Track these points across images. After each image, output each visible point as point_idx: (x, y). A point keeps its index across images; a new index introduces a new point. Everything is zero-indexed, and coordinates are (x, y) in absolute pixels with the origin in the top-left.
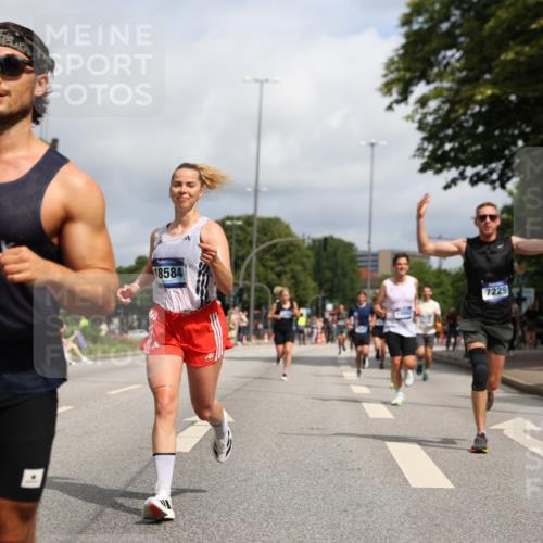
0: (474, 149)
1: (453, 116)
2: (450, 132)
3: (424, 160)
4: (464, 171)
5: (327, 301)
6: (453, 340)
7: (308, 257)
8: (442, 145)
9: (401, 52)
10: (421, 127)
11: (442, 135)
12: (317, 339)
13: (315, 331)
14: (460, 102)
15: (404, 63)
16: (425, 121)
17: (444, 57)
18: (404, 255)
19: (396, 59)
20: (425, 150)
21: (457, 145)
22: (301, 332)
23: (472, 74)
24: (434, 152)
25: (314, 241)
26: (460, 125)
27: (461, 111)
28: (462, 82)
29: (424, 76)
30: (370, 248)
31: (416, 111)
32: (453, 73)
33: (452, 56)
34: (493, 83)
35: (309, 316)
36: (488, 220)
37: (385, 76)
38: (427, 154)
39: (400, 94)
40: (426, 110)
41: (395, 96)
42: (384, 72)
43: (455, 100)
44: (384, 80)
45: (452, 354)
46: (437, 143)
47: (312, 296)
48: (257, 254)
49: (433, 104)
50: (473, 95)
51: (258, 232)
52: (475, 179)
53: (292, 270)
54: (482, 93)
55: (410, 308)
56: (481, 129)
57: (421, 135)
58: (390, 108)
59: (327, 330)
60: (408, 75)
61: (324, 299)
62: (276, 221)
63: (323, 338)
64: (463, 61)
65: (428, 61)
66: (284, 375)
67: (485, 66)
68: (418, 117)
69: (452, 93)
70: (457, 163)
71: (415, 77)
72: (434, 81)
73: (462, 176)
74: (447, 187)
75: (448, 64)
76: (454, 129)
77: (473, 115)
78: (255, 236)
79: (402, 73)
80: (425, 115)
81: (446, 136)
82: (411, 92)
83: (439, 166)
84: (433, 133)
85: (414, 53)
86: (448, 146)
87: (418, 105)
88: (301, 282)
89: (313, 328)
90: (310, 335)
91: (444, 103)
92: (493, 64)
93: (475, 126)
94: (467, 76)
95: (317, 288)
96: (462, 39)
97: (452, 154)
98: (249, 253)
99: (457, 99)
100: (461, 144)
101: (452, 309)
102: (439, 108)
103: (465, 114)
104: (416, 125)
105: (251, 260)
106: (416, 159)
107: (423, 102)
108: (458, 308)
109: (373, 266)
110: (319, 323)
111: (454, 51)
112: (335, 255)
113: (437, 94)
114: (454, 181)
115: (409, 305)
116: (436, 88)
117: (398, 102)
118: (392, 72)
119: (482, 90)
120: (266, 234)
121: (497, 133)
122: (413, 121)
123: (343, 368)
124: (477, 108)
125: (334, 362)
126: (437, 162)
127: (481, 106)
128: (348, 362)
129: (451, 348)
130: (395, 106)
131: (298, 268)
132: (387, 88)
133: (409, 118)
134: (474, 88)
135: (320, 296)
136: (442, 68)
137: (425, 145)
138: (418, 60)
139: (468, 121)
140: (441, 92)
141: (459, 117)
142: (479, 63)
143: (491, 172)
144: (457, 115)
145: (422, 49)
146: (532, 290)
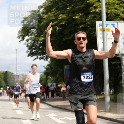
0: (40, 52)
1: (34, 44)
2: (34, 47)
3: (28, 54)
4: (38, 56)
5: (7, 86)
7: (2, 76)
8: (32, 50)
9: (22, 29)
10: (27, 46)
13: (5, 93)
14: (36, 41)
15: (23, 31)
17: (32, 31)
19: (21, 30)
20: (28, 51)
21: (36, 50)
22: (1, 93)
23: (38, 34)
24: (30, 52)
26: (36, 46)
27: (36, 43)
28: (36, 36)
29: (27, 35)
31: (26, 43)
32: (34, 34)
33: (34, 30)
34: (43, 37)
37: (18, 34)
38: (29, 52)
39: (22, 39)
40: (28, 42)
41: (21, 39)
42: (18, 33)
43: (35, 41)
44: (18, 35)
46: (31, 50)
47: (4, 85)
49: (30, 41)
50: (39, 39)
52: (40, 58)
54: (41, 39)
56: (41, 47)
57: (28, 48)
58: (20, 42)
60: (24, 34)
64: (36, 31)
65: (29, 31)
67: (41, 33)
69: (34, 39)
70: (36, 55)
71: (25, 35)
72: (30, 36)
73: (37, 58)
74: (34, 60)
75: (33, 32)
76: (35, 47)
79: (22, 34)
80: (28, 44)
81: (33, 48)
82: (25, 38)
83: (32, 55)
84: (30, 48)
85: (25, 29)
86: (34, 51)
87: (26, 41)
91: (32, 41)
92: (43, 32)
93: (40, 47)
94: (37, 35)
95: (5, 83)
97: (35, 53)
99: (35, 40)
100: (37, 50)
102: (31, 42)
103: (37, 43)
104: (26, 46)
106: (26, 53)
107: (28, 40)
110: (5, 91)
111: (34, 29)
113: (31, 39)
114: (36, 59)
116: (30, 37)
117: (22, 40)
118: (20, 33)
119: (41, 38)
121: (45, 48)
122: (25, 45)
124: (40, 42)
126: (31, 54)
130: (21, 41)
132: (19, 37)
133: (24, 44)
134: (39, 38)
136: (32, 33)
137: (28, 50)
138: (26, 31)
139: (38, 45)
140: (31, 38)
141: (36, 44)
142: (40, 32)
143: (44, 57)
144: (35, 44)
145: (27, 28)
146: (55, 84)
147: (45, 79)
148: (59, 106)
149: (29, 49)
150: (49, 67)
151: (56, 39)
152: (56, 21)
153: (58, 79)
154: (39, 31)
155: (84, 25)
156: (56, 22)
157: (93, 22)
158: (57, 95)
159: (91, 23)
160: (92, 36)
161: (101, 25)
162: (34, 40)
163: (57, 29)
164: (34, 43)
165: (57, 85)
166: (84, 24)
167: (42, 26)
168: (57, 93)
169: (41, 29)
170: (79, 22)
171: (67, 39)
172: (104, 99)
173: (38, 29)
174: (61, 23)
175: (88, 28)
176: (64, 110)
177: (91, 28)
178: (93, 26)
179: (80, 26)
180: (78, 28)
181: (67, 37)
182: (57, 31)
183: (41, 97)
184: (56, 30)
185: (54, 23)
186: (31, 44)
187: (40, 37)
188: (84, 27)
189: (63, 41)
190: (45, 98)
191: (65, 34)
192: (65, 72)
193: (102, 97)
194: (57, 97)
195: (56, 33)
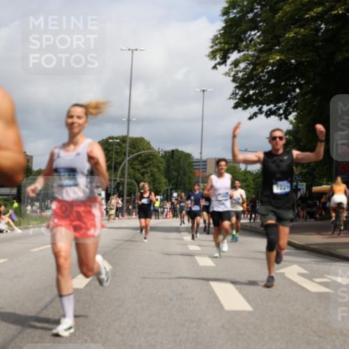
0: (268, 94)
1: (255, 73)
2: (253, 83)
3: (237, 101)
4: (261, 108)
5: (173, 191)
6: (253, 216)
7: (162, 163)
8: (248, 91)
9: (222, 32)
10: (234, 81)
11: (248, 85)
12: (166, 215)
13: (166, 210)
15: (224, 39)
16: (237, 76)
17: (250, 36)
18: (224, 160)
19: (219, 36)
20: (237, 94)
21: (257, 91)
22: (156, 211)
23: (267, 46)
24: (242, 95)
25: (165, 152)
26: (260, 79)
27: (260, 70)
28: (261, 51)
29: (237, 48)
30: (201, 157)
31: (231, 70)
32: (255, 45)
33: (255, 34)
34: (281, 52)
35: (162, 201)
36: (278, 139)
37: (212, 47)
38: (238, 97)
39: (221, 59)
40: (237, 69)
41: (218, 60)
42: (211, 44)
43: (256, 63)
44: (211, 50)
45: (253, 225)
46: (245, 90)
47: (164, 188)
48: (129, 161)
49: (242, 65)
50: (268, 60)
51: (130, 146)
52: (269, 113)
53: (151, 171)
54: (273, 59)
55: (227, 193)
56: (273, 81)
57: (235, 85)
58: (215, 67)
59: (174, 210)
60: (226, 47)
61: (171, 190)
62: (142, 140)
63: (170, 215)
64: (261, 38)
65: (240, 37)
66: (145, 238)
67: (276, 41)
68: (232, 73)
69: (254, 58)
70: (257, 103)
71: (231, 48)
72: (243, 51)
73: (261, 111)
74: (250, 118)
75: (252, 40)
76: (255, 81)
77: (267, 72)
78: (128, 149)
79: (223, 45)
80: (237, 72)
81: (251, 85)
82: (229, 58)
83: (245, 105)
84: (242, 84)
85: (230, 33)
86: (251, 92)
87: (233, 66)
88: (157, 179)
89: (164, 208)
90: (163, 213)
91: (249, 64)
92: (281, 40)
93: (269, 80)
94: (264, 47)
95: (167, 183)
96: (261, 24)
98: (123, 160)
99: (258, 62)
100: (260, 91)
101: (253, 196)
102: (245, 69)
103: (262, 72)
104: (231, 78)
105: (125, 164)
106: (231, 100)
107: (236, 64)
108: (257, 195)
109: (203, 169)
110: (168, 205)
111: (256, 31)
112: (179, 161)
113: (245, 59)
114: (255, 115)
115: (226, 191)
116: (244, 55)
117: (220, 64)
118: (216, 45)
119: (274, 56)
120: (134, 148)
121: (283, 84)
122: (229, 76)
123: (183, 233)
124: (270, 68)
125: (177, 230)
126: (244, 102)
127: (273, 67)
128: (186, 230)
129: (252, 221)
130: (218, 66)
131: (155, 170)
132: (213, 55)
133: (227, 74)
134: (268, 55)
135: (169, 188)
136: (248, 42)
137: (237, 91)
138: (233, 37)
139: (264, 77)
140: (248, 57)
141: (259, 74)
142: (272, 39)
143: (279, 109)
144: (258, 72)
145: (236, 30)
146: (305, 184)
148: (312, 246)
149: (239, 88)
150: (291, 137)
151: (317, 58)
152: (318, 7)
153: (314, 169)
154: (270, 36)
156: (320, 9)
158: (308, 217)
162: (253, 61)
163: (321, 29)
164: (253, 70)
165: (309, 188)
167: (280, 21)
168: (309, 209)
169: (276, 31)
171: (347, 55)
173: (267, 30)
174: (334, 10)
181: (347, 51)
182: (320, 34)
184: (318, 32)
185: (314, 13)
186: (245, 75)
187: (272, 54)
189: (335, 62)
191: (343, 41)
194: (308, 220)
195: (317, 42)
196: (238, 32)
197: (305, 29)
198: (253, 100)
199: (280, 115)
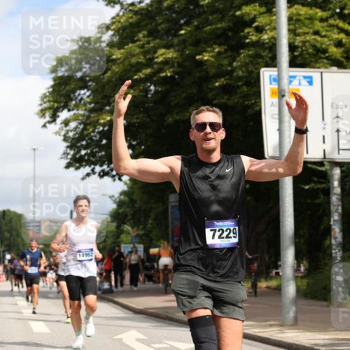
0: (100, 154)
1: (85, 133)
2: (84, 143)
3: (68, 161)
4: (94, 168)
5: (6, 252)
8: (79, 151)
9: (51, 90)
10: (66, 139)
11: (79, 145)
14: (90, 124)
15: (53, 97)
16: (68, 135)
17: (79, 95)
19: (48, 94)
20: (68, 154)
21: (89, 151)
23: (98, 106)
24: (74, 155)
26: (91, 139)
27: (91, 130)
28: (91, 111)
29: (66, 106)
31: (61, 129)
32: (85, 105)
33: (85, 94)
34: (111, 113)
37: (41, 105)
38: (69, 157)
39: (51, 117)
40: (68, 128)
41: (48, 118)
42: (40, 102)
43: (87, 123)
44: (40, 108)
46: (76, 149)
49: (73, 125)
50: (99, 120)
52: (102, 174)
54: (104, 119)
55: (92, 250)
56: (104, 142)
57: (66, 144)
58: (44, 126)
60: (56, 105)
61: (4, 251)
63: (4, 278)
64: (91, 97)
65: (69, 96)
67: (106, 101)
68: (63, 133)
69: (85, 118)
70: (89, 163)
71: (61, 107)
72: (73, 110)
73: (93, 172)
74: (83, 179)
75: (82, 99)
76: (87, 141)
77: (98, 132)
79: (52, 103)
80: (67, 132)
81: (82, 145)
82: (58, 116)
83: (77, 165)
84: (73, 144)
85: (59, 91)
86: (83, 152)
87: (63, 125)
91: (80, 124)
92: (111, 100)
93: (101, 140)
94: (94, 107)
96: (90, 83)
97: (86, 158)
99: (88, 121)
100: (92, 151)
102: (76, 128)
103: (93, 131)
104: (62, 138)
106: (63, 159)
107: (66, 123)
110: (1, 268)
111: (86, 90)
112: (10, 222)
113: (75, 118)
114: (88, 175)
115: (90, 247)
116: (75, 114)
117: (49, 122)
118: (45, 103)
119: (104, 117)
122: (60, 135)
123: (17, 298)
124: (101, 128)
127: (104, 127)
128: (21, 294)
130: (47, 125)
132: (42, 113)
133: (57, 133)
134: (99, 115)
135: (2, 250)
136: (78, 101)
137: (69, 151)
138: (62, 95)
140: (77, 116)
141: (90, 134)
142: (102, 99)
143: (112, 170)
144: (89, 132)
145: (65, 89)
146: (142, 246)
147: (113, 231)
148: (151, 311)
149: (70, 147)
150: (126, 199)
151: (148, 120)
152: (147, 69)
153: (150, 231)
154: (99, 97)
155: (228, 79)
156: (148, 71)
157: (252, 72)
158: (146, 280)
159: (247, 75)
160: (250, 112)
161: (274, 80)
162: (84, 121)
163: (150, 90)
164: (84, 129)
165: (146, 250)
166: (227, 77)
167: (109, 81)
168: (146, 272)
169: (106, 91)
170: (213, 71)
171: (177, 118)
172: (278, 290)
173: (97, 90)
174: (163, 72)
175: (239, 87)
176: (167, 321)
177: (245, 88)
178: (253, 81)
179: (216, 82)
180: (210, 86)
181: (177, 113)
182: (149, 96)
183: (103, 285)
184: (148, 94)
185: (143, 74)
186: (75, 134)
187: (102, 114)
188: (227, 83)
189: (166, 124)
190: (114, 288)
191: (172, 104)
192: (172, 212)
193: (273, 283)
194: (147, 283)
195: (147, 103)
196: (68, 91)
197: (134, 90)
198: (85, 161)
199: (114, 176)
